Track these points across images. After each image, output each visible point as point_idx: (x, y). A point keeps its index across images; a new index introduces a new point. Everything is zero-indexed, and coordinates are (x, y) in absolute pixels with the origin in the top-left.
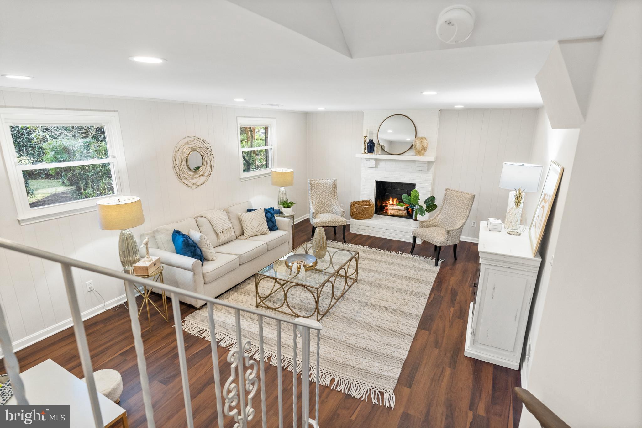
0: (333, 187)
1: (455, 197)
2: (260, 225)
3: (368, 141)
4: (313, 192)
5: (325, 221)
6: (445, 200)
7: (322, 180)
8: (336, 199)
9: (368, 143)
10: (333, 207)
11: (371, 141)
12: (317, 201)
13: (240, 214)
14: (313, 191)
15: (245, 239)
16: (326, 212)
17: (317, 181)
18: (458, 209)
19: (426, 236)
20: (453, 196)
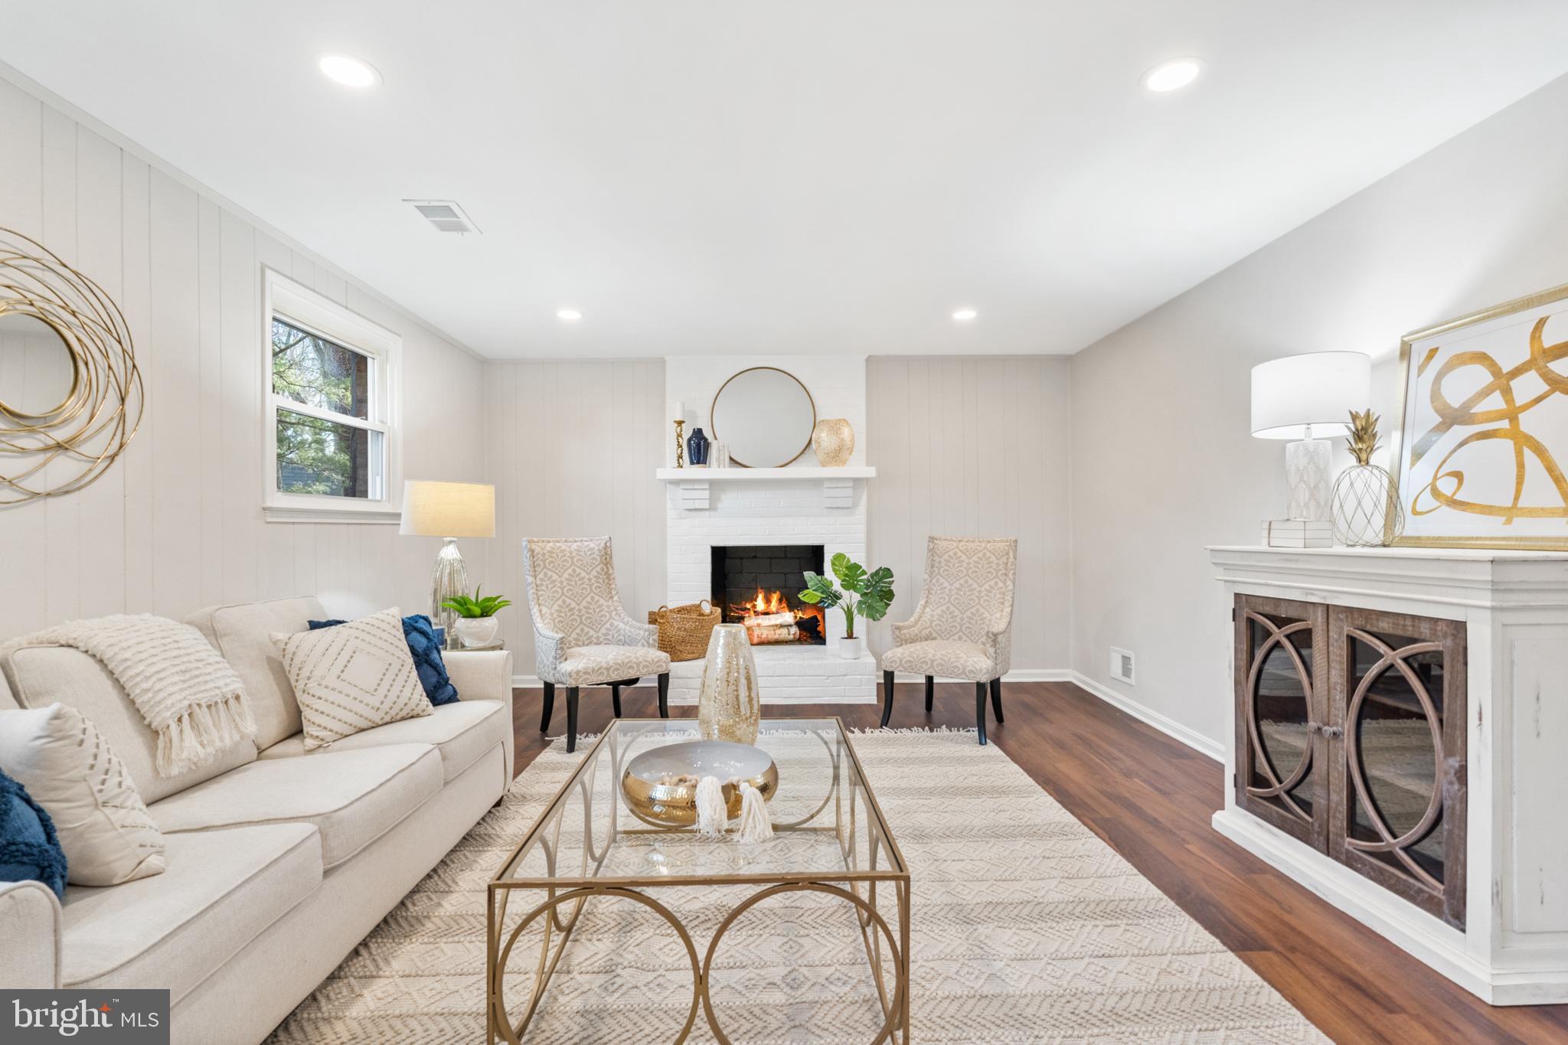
0: (601, 562)
1: (960, 554)
2: (390, 676)
3: (687, 433)
4: (541, 579)
5: (605, 665)
6: (932, 567)
7: (566, 541)
8: (616, 598)
9: (689, 440)
10: (608, 625)
11: (698, 433)
12: (556, 607)
13: (282, 636)
14: (541, 576)
15: (310, 751)
16: (586, 642)
17: (551, 544)
18: (977, 583)
19: (932, 661)
20: (955, 554)
